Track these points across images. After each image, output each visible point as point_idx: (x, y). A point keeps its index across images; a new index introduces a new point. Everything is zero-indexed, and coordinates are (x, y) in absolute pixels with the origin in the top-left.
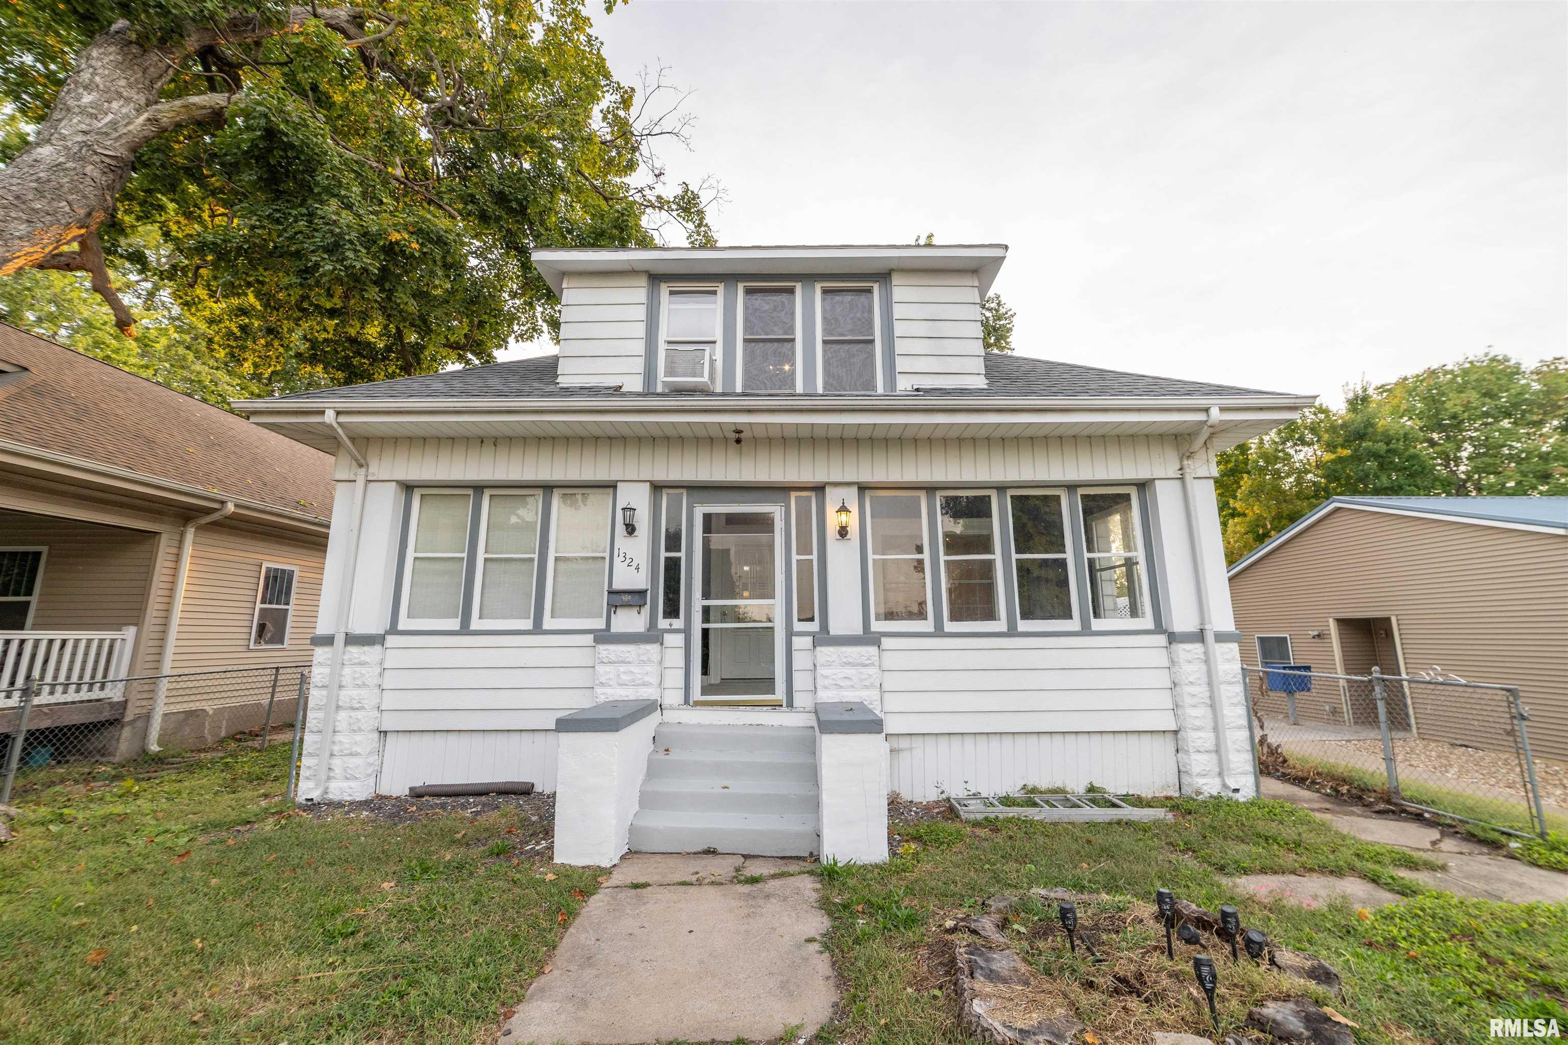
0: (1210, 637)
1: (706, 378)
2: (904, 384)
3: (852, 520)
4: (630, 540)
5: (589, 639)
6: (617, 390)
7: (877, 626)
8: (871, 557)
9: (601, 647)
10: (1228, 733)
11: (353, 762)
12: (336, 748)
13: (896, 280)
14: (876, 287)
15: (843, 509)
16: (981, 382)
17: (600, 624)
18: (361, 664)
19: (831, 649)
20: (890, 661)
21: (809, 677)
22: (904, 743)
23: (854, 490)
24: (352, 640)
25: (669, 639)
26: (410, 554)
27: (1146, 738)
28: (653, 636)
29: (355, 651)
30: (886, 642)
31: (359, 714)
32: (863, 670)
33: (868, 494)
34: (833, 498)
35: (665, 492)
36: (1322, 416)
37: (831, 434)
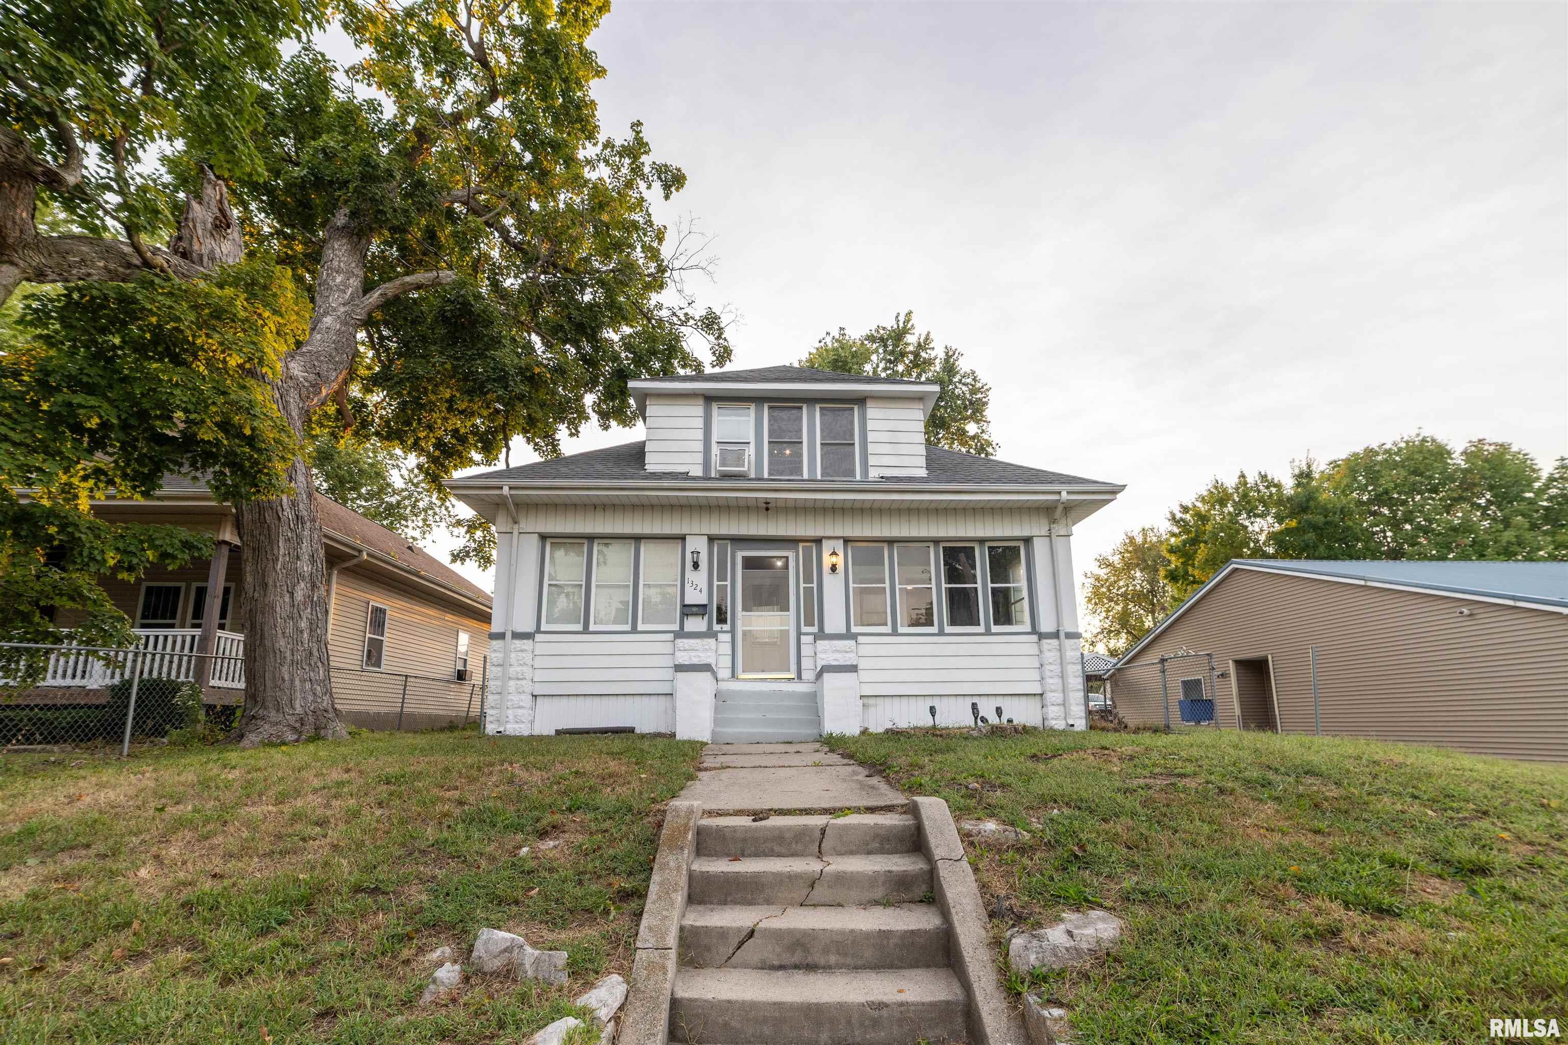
0: (1062, 635)
1: (746, 469)
2: (873, 474)
3: (839, 560)
4: (696, 573)
5: (670, 636)
6: (685, 476)
7: (855, 629)
8: (851, 585)
9: (678, 641)
10: (1071, 694)
11: (520, 712)
12: (509, 704)
13: (869, 404)
14: (856, 408)
15: (834, 553)
16: (923, 473)
17: (676, 627)
18: (522, 651)
19: (826, 642)
20: (863, 650)
21: (811, 660)
22: (871, 701)
23: (841, 541)
24: (517, 636)
25: (721, 637)
26: (546, 582)
27: (1023, 699)
28: (710, 634)
29: (518, 643)
30: (860, 639)
31: (523, 682)
32: (847, 655)
33: (850, 545)
34: (827, 546)
35: (716, 542)
36: (1274, 490)
37: (827, 505)
